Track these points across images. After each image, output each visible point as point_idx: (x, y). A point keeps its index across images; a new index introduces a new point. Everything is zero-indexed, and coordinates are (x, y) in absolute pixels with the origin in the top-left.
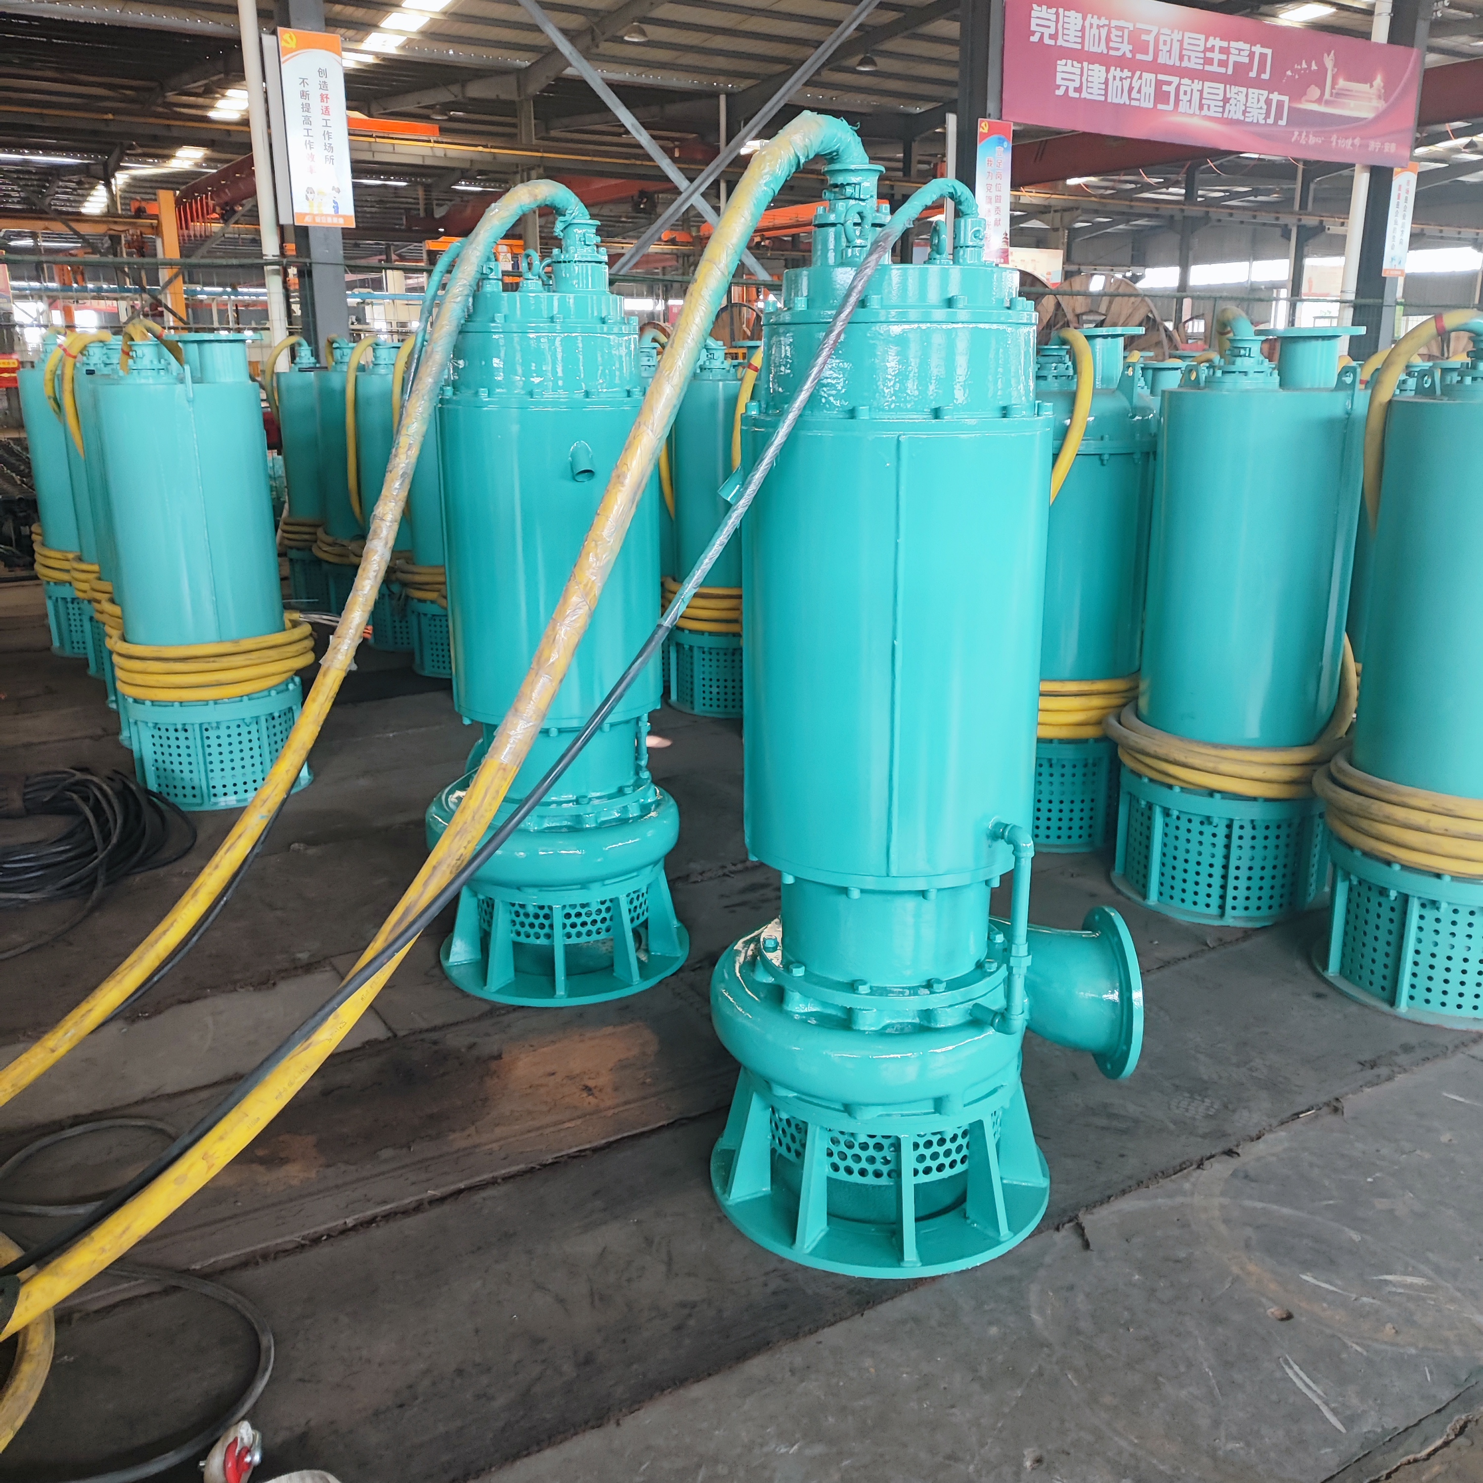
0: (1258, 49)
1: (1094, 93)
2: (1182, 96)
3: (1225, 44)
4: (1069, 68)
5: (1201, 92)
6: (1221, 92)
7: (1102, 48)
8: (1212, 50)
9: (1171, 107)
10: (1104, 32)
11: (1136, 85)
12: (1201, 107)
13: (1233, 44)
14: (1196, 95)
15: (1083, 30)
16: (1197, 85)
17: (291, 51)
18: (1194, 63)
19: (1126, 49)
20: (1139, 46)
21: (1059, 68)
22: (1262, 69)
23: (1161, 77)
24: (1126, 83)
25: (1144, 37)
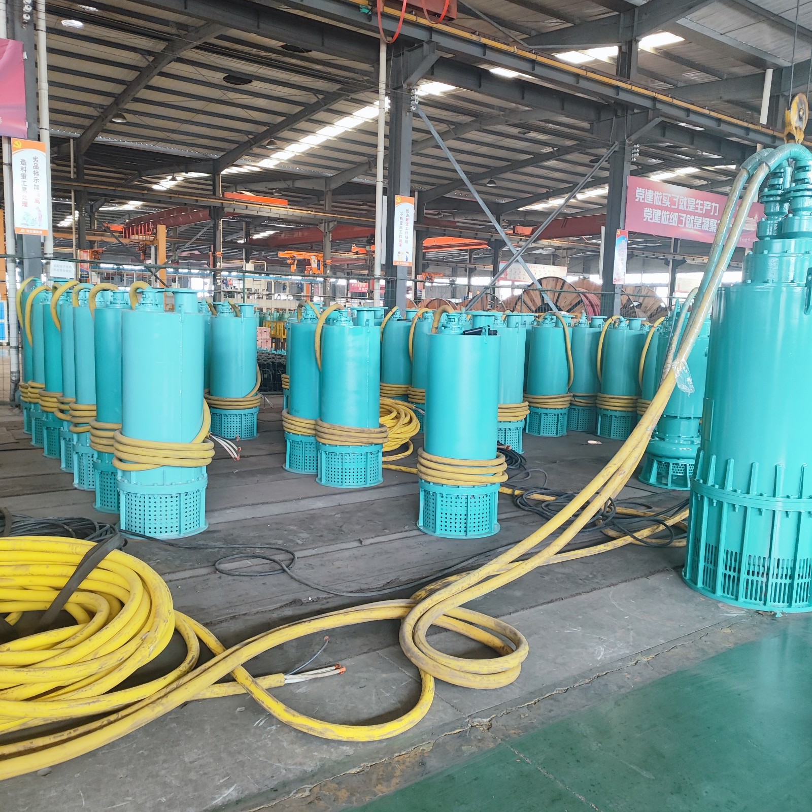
0: (714, 204)
1: (657, 220)
2: (687, 222)
3: (702, 202)
4: (648, 211)
5: (694, 220)
6: (701, 220)
7: (660, 204)
8: (698, 204)
9: (683, 226)
10: (661, 197)
11: (671, 217)
12: (694, 226)
13: (705, 202)
14: (692, 221)
15: (654, 197)
16: (692, 217)
17: (399, 203)
18: (691, 209)
19: (668, 204)
20: (673, 203)
21: (645, 211)
22: (715, 212)
23: (680, 214)
24: (668, 216)
25: (674, 199)
